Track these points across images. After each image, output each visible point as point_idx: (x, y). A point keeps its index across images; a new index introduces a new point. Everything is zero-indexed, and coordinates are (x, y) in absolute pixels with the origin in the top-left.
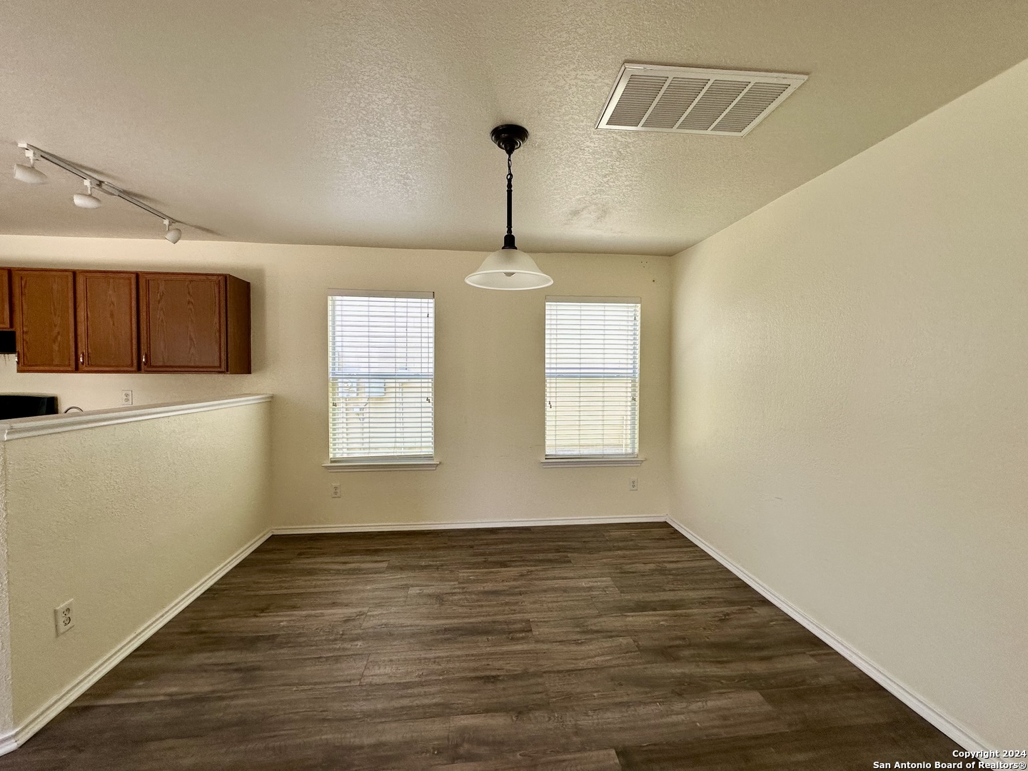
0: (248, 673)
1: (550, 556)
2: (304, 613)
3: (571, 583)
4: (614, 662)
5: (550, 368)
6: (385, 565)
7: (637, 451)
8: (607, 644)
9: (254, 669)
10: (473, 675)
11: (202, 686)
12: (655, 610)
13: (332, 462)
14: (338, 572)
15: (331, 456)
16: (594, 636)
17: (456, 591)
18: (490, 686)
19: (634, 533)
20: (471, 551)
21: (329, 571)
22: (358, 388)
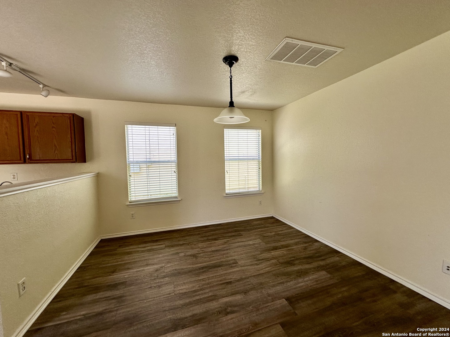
0: (120, 299)
1: (233, 234)
2: (135, 270)
3: (246, 243)
4: (273, 269)
5: (227, 157)
6: (164, 246)
7: (261, 189)
8: (268, 263)
9: (121, 297)
10: (221, 282)
11: (99, 308)
12: (280, 249)
13: (130, 202)
14: (143, 251)
15: (129, 200)
16: (262, 261)
17: (200, 252)
18: (230, 286)
19: (262, 222)
20: (200, 236)
21: (138, 251)
22: (140, 168)
